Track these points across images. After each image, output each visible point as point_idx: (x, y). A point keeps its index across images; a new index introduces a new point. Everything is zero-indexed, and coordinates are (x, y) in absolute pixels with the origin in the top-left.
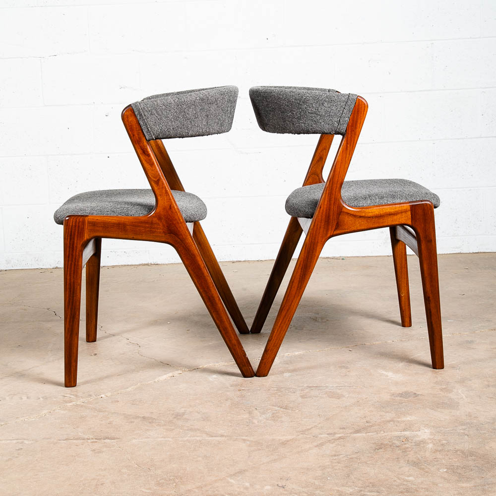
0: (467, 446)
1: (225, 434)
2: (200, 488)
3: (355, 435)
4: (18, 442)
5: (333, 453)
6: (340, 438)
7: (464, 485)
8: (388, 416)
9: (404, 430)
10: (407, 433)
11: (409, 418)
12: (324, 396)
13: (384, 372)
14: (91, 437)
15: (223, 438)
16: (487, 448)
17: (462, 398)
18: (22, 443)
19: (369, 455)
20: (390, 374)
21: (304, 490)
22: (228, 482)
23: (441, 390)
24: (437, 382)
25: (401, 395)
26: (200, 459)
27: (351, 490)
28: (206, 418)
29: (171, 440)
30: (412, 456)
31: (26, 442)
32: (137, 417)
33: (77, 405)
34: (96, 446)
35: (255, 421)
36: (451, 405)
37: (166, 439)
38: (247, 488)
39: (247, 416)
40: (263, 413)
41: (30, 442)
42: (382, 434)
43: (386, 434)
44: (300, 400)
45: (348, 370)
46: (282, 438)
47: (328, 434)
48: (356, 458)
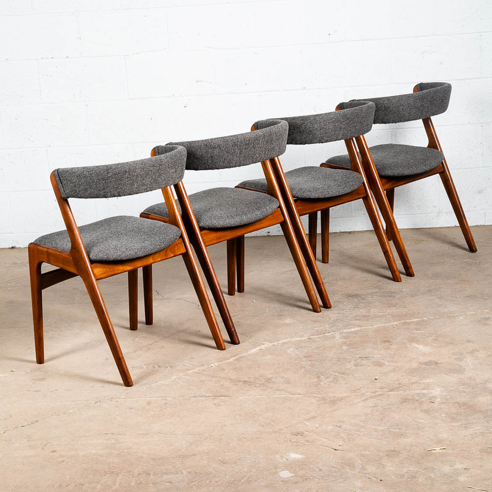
0: (462, 399)
1: (301, 393)
2: (287, 427)
3: (389, 393)
4: (163, 399)
5: (374, 405)
6: (380, 395)
7: (454, 424)
8: (414, 379)
9: (424, 389)
10: (425, 391)
11: (428, 381)
12: (371, 364)
13: (417, 345)
14: (211, 395)
15: (300, 396)
16: (476, 401)
17: (469, 365)
18: (166, 399)
19: (397, 406)
20: (421, 347)
21: (354, 428)
22: (305, 424)
23: (455, 359)
24: (454, 353)
25: (426, 364)
26: (286, 410)
27: (383, 428)
28: (288, 382)
29: (264, 397)
30: (425, 407)
31: (168, 398)
32: (240, 381)
33: (195, 372)
34: (216, 401)
35: (322, 383)
36: (460, 371)
37: (262, 396)
38: (317, 428)
39: (316, 380)
40: (327, 378)
41: (171, 399)
42: (408, 392)
43: (410, 392)
44: (354, 367)
45: (391, 343)
46: (340, 395)
47: (371, 392)
48: (388, 408)
